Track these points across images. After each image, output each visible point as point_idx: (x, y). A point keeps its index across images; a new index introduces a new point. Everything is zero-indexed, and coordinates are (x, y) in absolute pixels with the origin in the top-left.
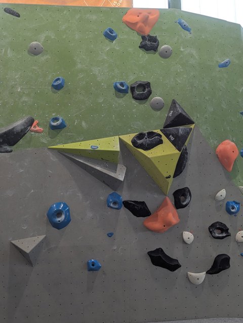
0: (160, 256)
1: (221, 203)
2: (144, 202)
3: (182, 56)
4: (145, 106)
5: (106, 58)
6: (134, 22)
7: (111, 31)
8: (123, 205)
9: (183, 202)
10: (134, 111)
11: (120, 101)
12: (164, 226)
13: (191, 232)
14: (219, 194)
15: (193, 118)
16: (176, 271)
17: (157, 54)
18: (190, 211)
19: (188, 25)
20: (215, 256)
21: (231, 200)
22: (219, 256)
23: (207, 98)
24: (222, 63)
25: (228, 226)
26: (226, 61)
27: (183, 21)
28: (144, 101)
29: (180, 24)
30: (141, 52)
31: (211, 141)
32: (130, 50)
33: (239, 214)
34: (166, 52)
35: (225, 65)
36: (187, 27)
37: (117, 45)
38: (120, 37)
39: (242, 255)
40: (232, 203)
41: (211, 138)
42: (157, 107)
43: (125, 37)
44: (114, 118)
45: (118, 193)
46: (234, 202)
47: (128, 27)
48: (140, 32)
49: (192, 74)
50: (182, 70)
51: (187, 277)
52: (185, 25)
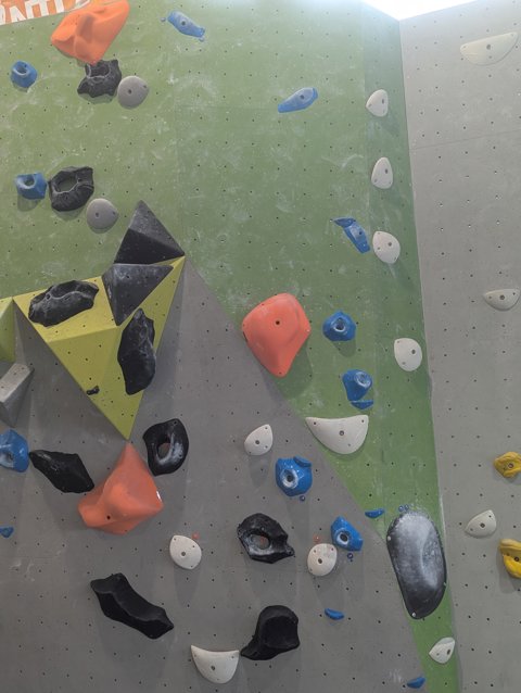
0: (109, 594)
1: (263, 462)
2: (76, 455)
3: (169, 96)
4: (76, 225)
5: (9, 127)
6: (66, 39)
7: (22, 68)
8: (31, 463)
9: (161, 458)
10: (51, 236)
11: (27, 218)
12: (109, 518)
13: (194, 539)
14: (251, 439)
15: (183, 243)
16: (162, 639)
17: (115, 102)
18: (189, 481)
19: (190, 20)
20: (258, 608)
21: (287, 455)
22: (268, 609)
23: (232, 190)
24: (289, 98)
25: (286, 526)
26: (298, 93)
27: (179, 13)
28: (75, 212)
29: (173, 21)
30: (82, 102)
31: (232, 297)
32: (60, 101)
33: (311, 495)
34: (130, 92)
35: (298, 105)
36: (191, 26)
37: (34, 95)
38: (42, 77)
39: (327, 614)
40: (289, 462)
41: (230, 291)
42: (103, 223)
43: (53, 74)
44: (8, 257)
45: (19, 431)
46: (295, 460)
47: (62, 52)
48: (82, 57)
49: (194, 135)
50: (167, 129)
51: (191, 658)
52: (184, 23)
